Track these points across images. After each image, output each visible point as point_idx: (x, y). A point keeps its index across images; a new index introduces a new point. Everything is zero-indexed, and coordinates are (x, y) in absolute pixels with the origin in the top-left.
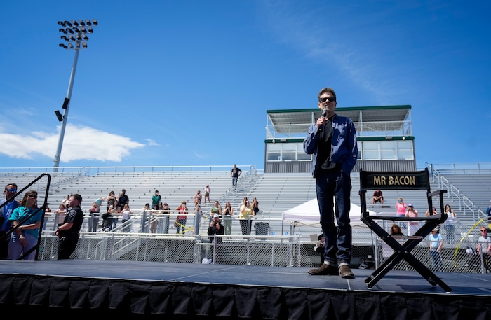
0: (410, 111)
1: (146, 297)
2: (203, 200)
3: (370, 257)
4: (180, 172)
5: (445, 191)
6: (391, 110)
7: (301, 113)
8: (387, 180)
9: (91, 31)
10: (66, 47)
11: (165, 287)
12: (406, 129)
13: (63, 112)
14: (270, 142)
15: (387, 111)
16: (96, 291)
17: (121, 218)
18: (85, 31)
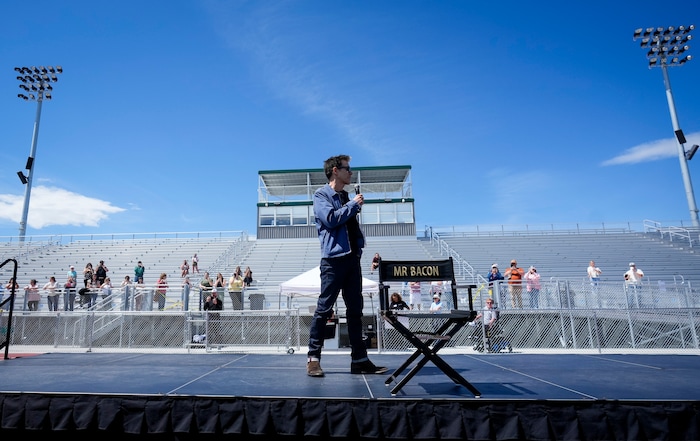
0: (410, 171)
1: (142, 414)
2: (190, 271)
3: (370, 327)
4: (164, 239)
5: (475, 287)
6: (390, 171)
7: (296, 174)
8: (409, 271)
9: (55, 79)
10: (26, 98)
11: (163, 402)
12: (405, 190)
13: (26, 173)
14: (263, 205)
15: (386, 171)
16: (81, 409)
17: (100, 293)
18: (48, 80)
